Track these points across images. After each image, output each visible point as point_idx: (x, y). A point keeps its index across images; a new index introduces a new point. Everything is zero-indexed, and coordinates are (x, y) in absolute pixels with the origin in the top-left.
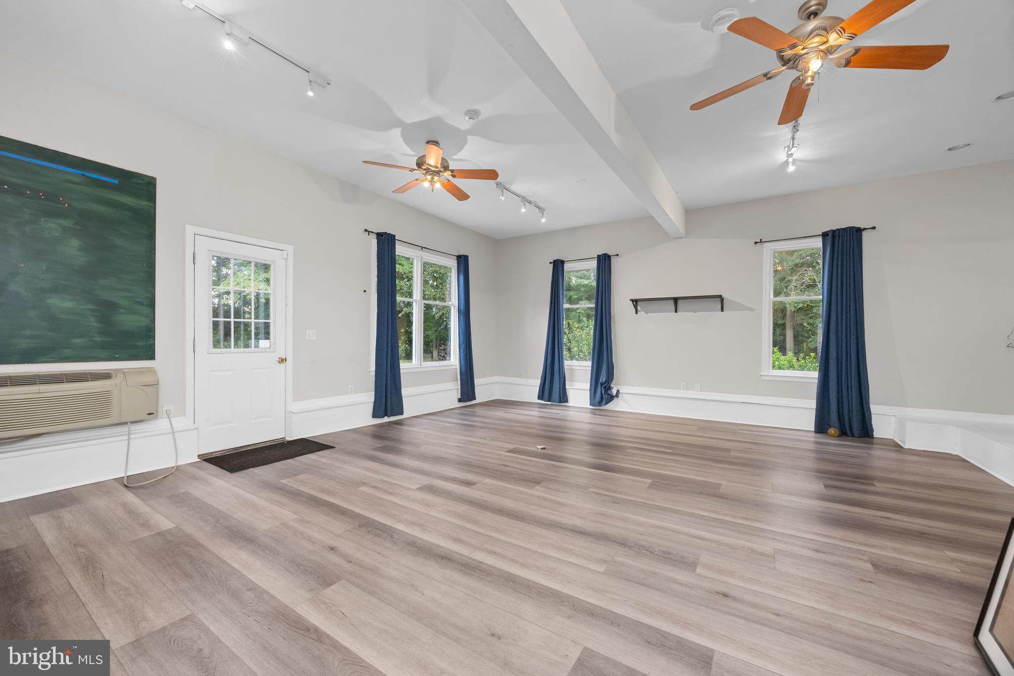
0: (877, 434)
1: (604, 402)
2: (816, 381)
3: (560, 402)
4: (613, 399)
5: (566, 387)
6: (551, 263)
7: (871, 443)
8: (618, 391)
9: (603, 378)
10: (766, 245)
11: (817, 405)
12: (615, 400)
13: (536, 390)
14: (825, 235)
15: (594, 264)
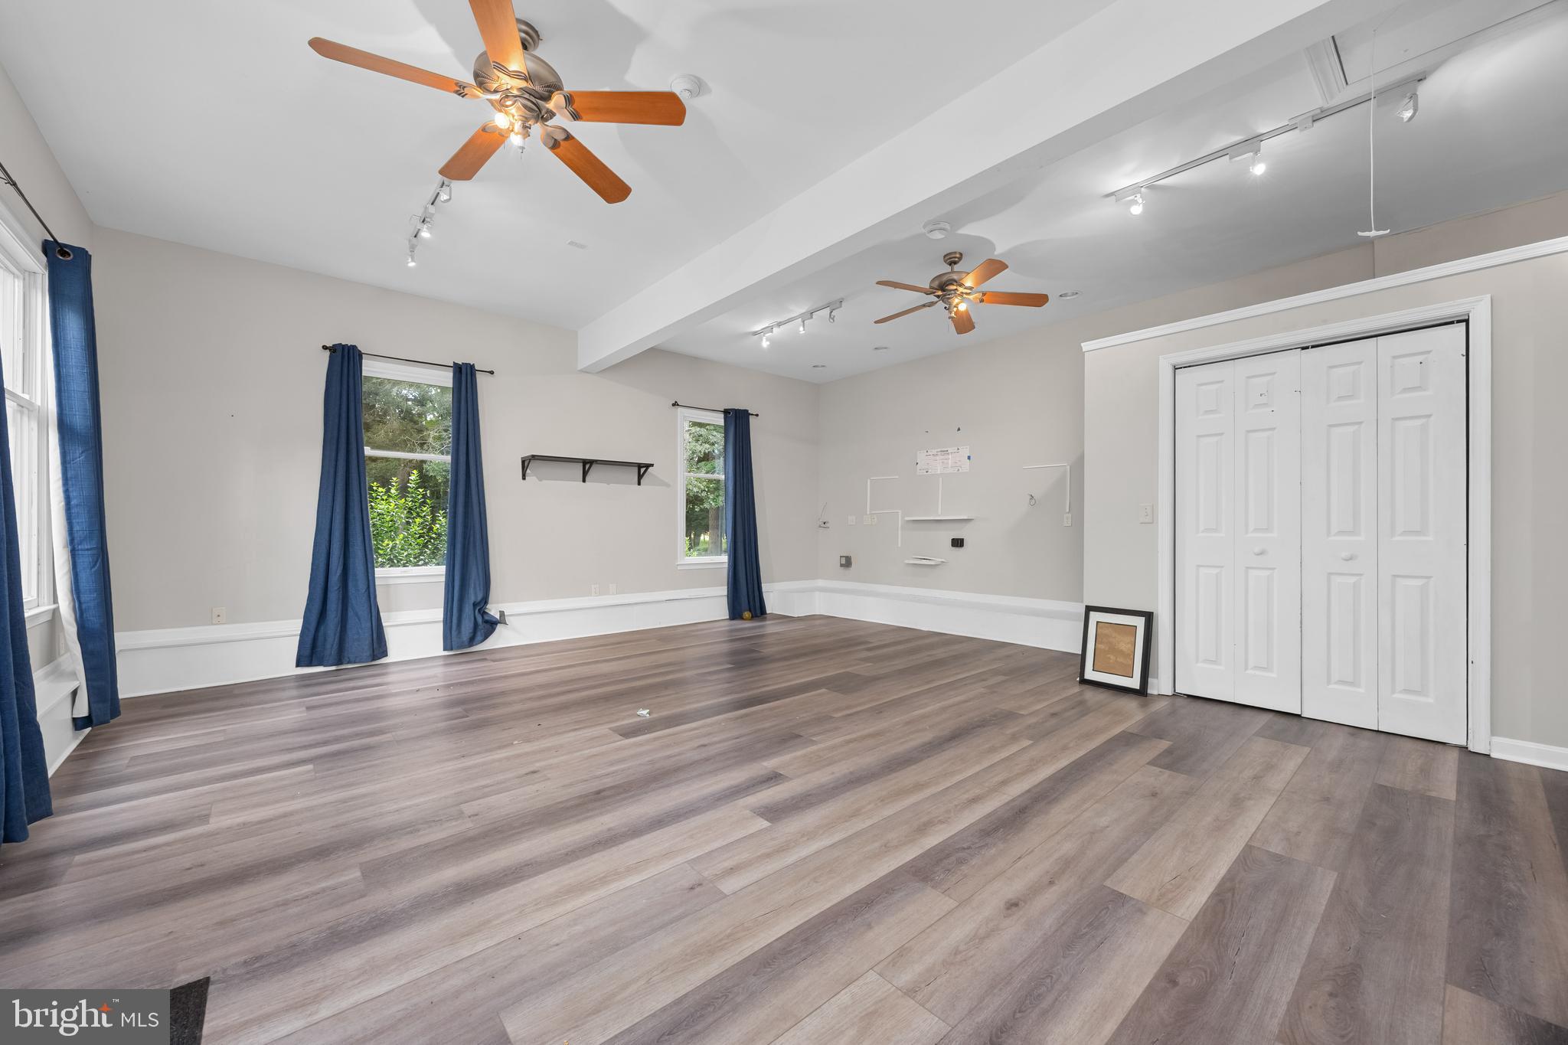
0: (768, 611)
1: (479, 637)
2: (726, 566)
3: (373, 660)
4: (493, 630)
5: (384, 624)
6: (325, 348)
7: (765, 619)
8: (502, 614)
9: (473, 596)
10: (680, 409)
11: (728, 591)
12: (499, 627)
13: (291, 647)
14: (726, 412)
15: (447, 379)
